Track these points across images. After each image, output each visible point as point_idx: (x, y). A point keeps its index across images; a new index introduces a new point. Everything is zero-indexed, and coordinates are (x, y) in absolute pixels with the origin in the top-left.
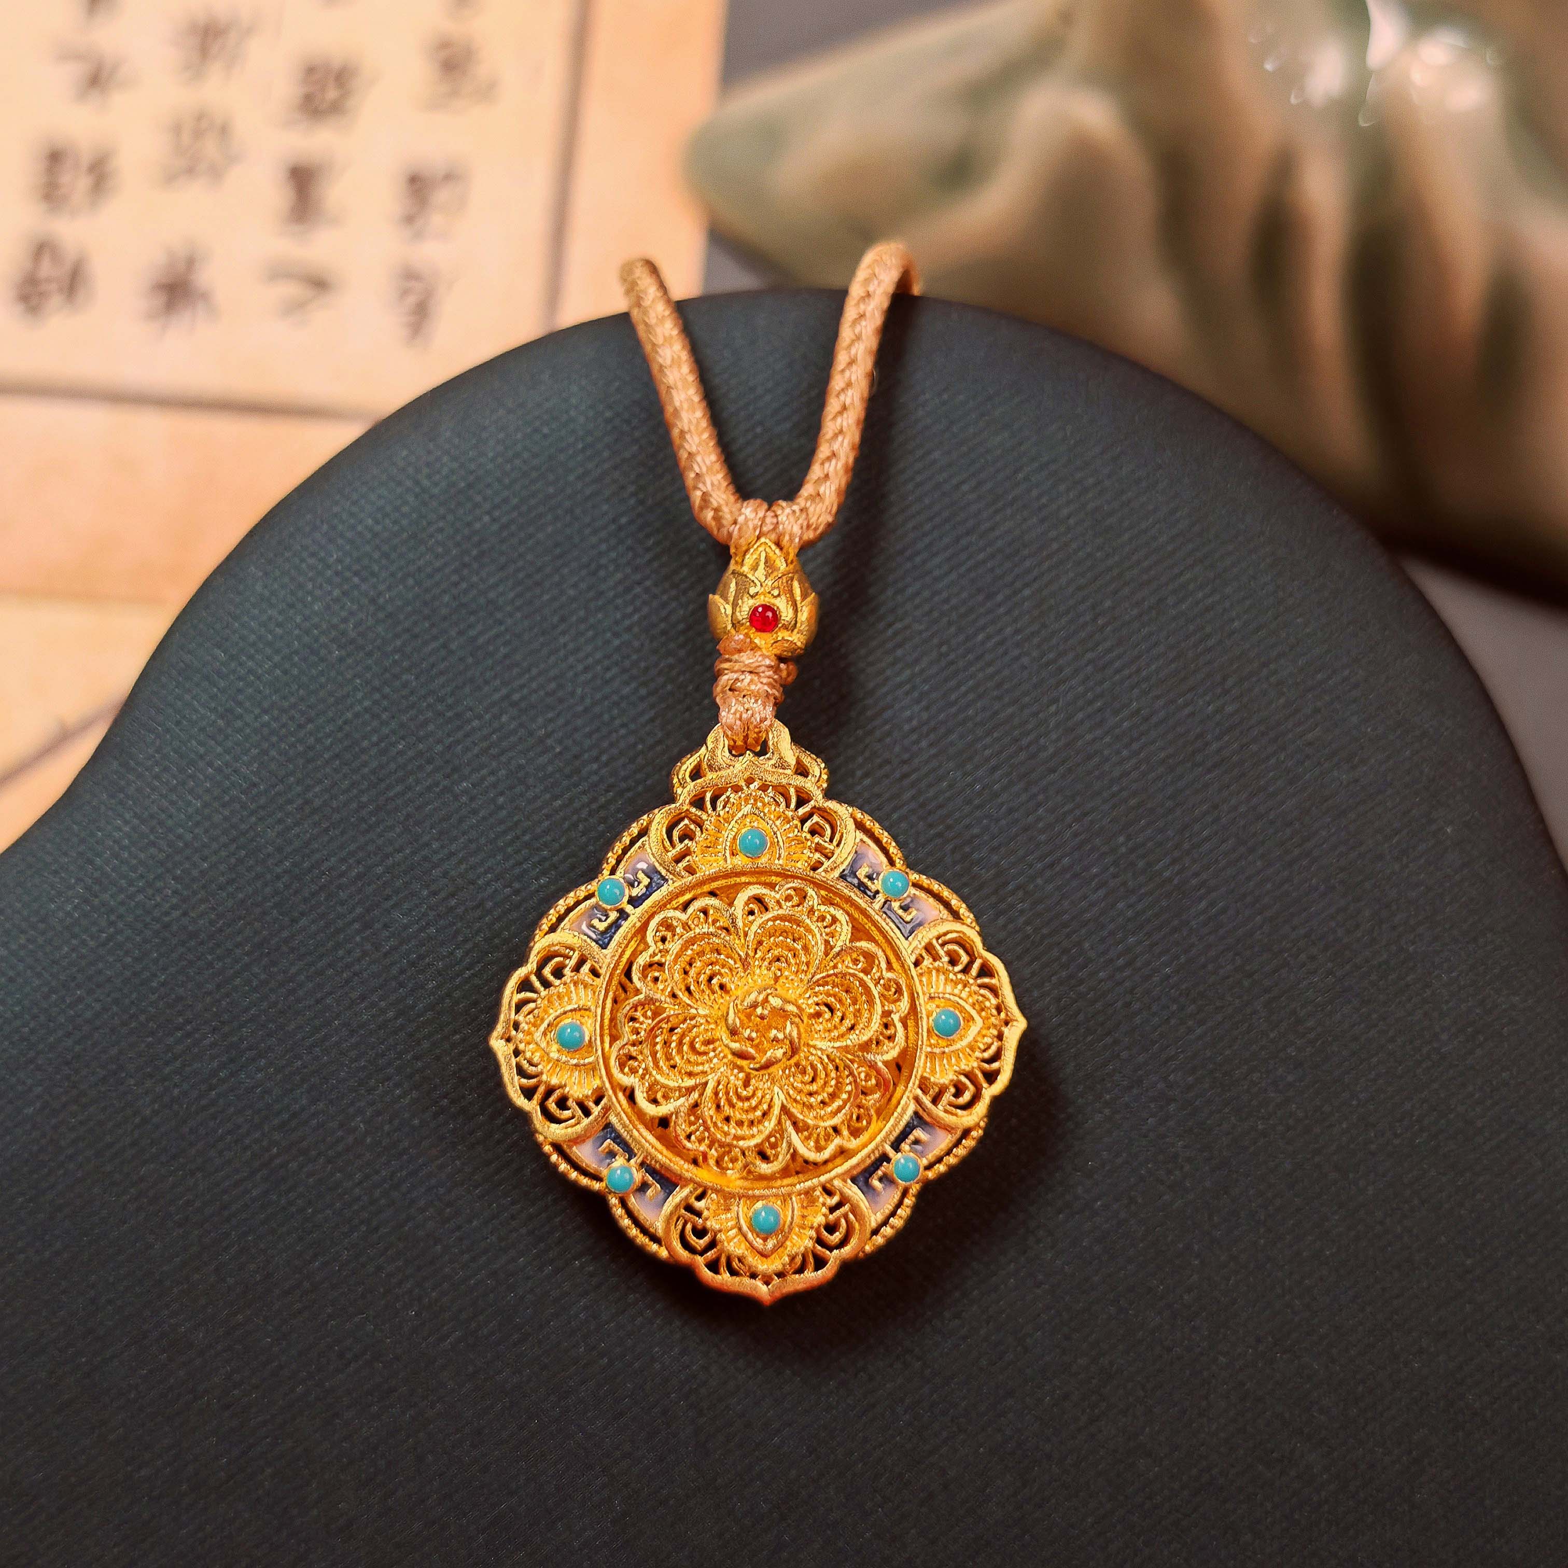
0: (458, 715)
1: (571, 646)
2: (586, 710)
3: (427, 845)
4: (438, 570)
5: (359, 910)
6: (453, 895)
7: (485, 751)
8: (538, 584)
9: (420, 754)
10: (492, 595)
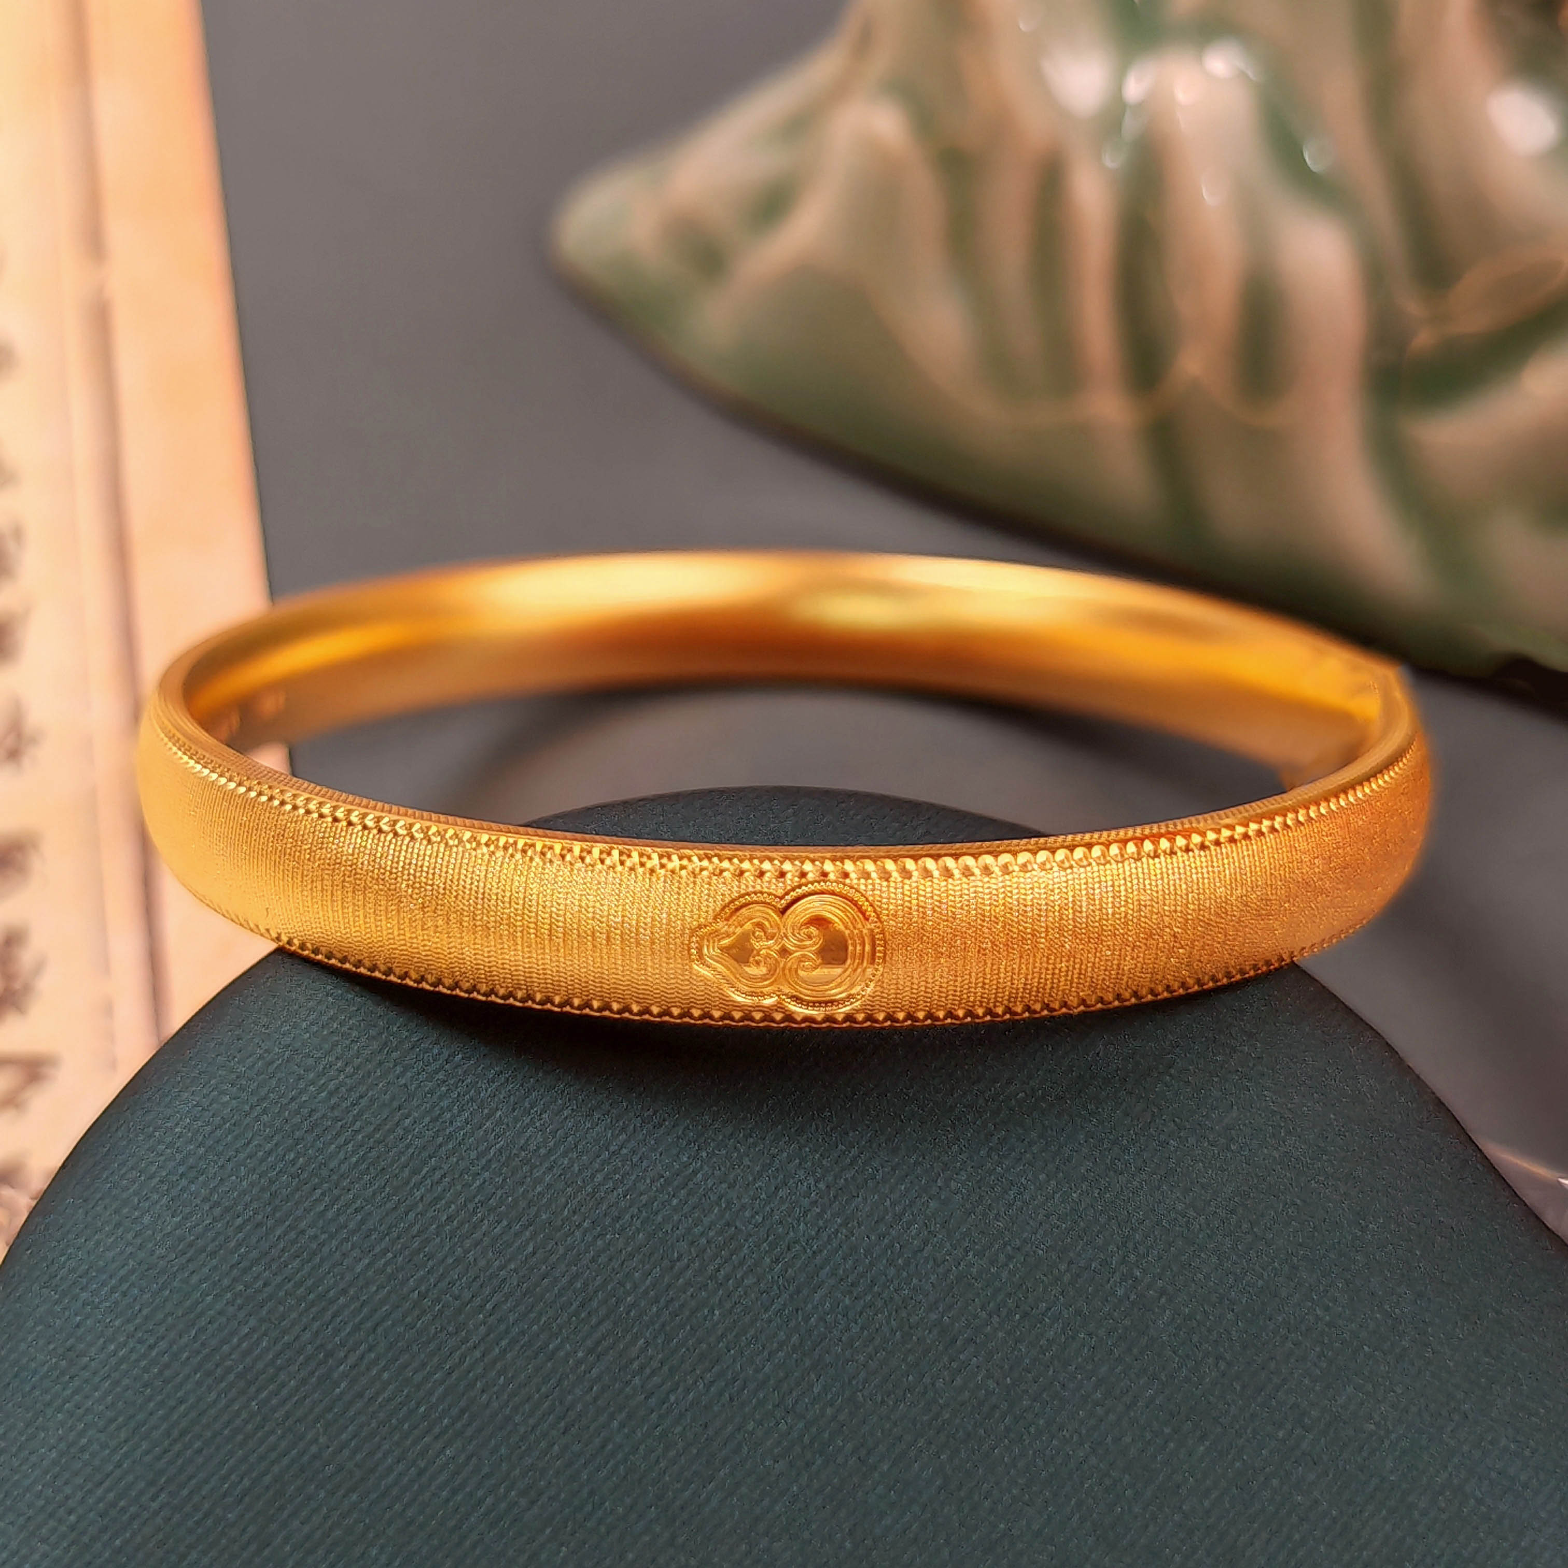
0: (322, 1296)
1: (429, 1198)
2: (458, 1261)
3: (315, 1440)
4: (270, 1153)
5: (252, 1529)
6: (352, 1490)
7: (357, 1328)
8: (379, 1142)
9: (288, 1345)
10: (333, 1164)
